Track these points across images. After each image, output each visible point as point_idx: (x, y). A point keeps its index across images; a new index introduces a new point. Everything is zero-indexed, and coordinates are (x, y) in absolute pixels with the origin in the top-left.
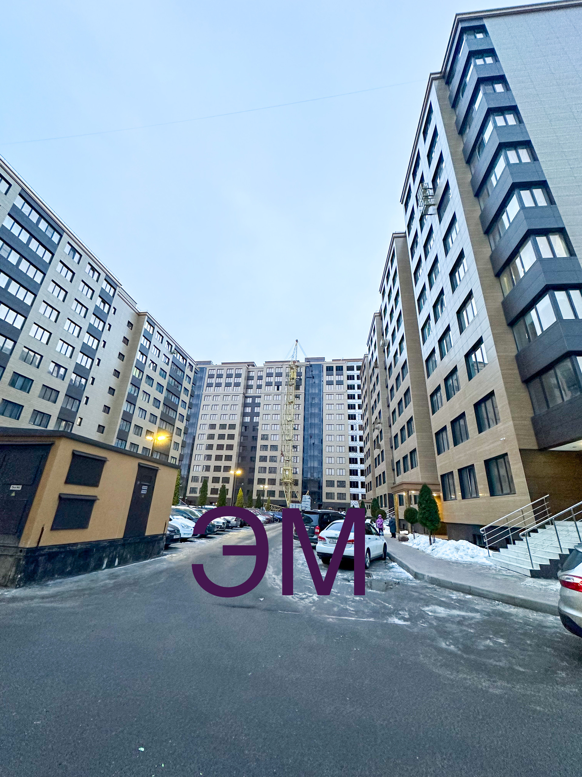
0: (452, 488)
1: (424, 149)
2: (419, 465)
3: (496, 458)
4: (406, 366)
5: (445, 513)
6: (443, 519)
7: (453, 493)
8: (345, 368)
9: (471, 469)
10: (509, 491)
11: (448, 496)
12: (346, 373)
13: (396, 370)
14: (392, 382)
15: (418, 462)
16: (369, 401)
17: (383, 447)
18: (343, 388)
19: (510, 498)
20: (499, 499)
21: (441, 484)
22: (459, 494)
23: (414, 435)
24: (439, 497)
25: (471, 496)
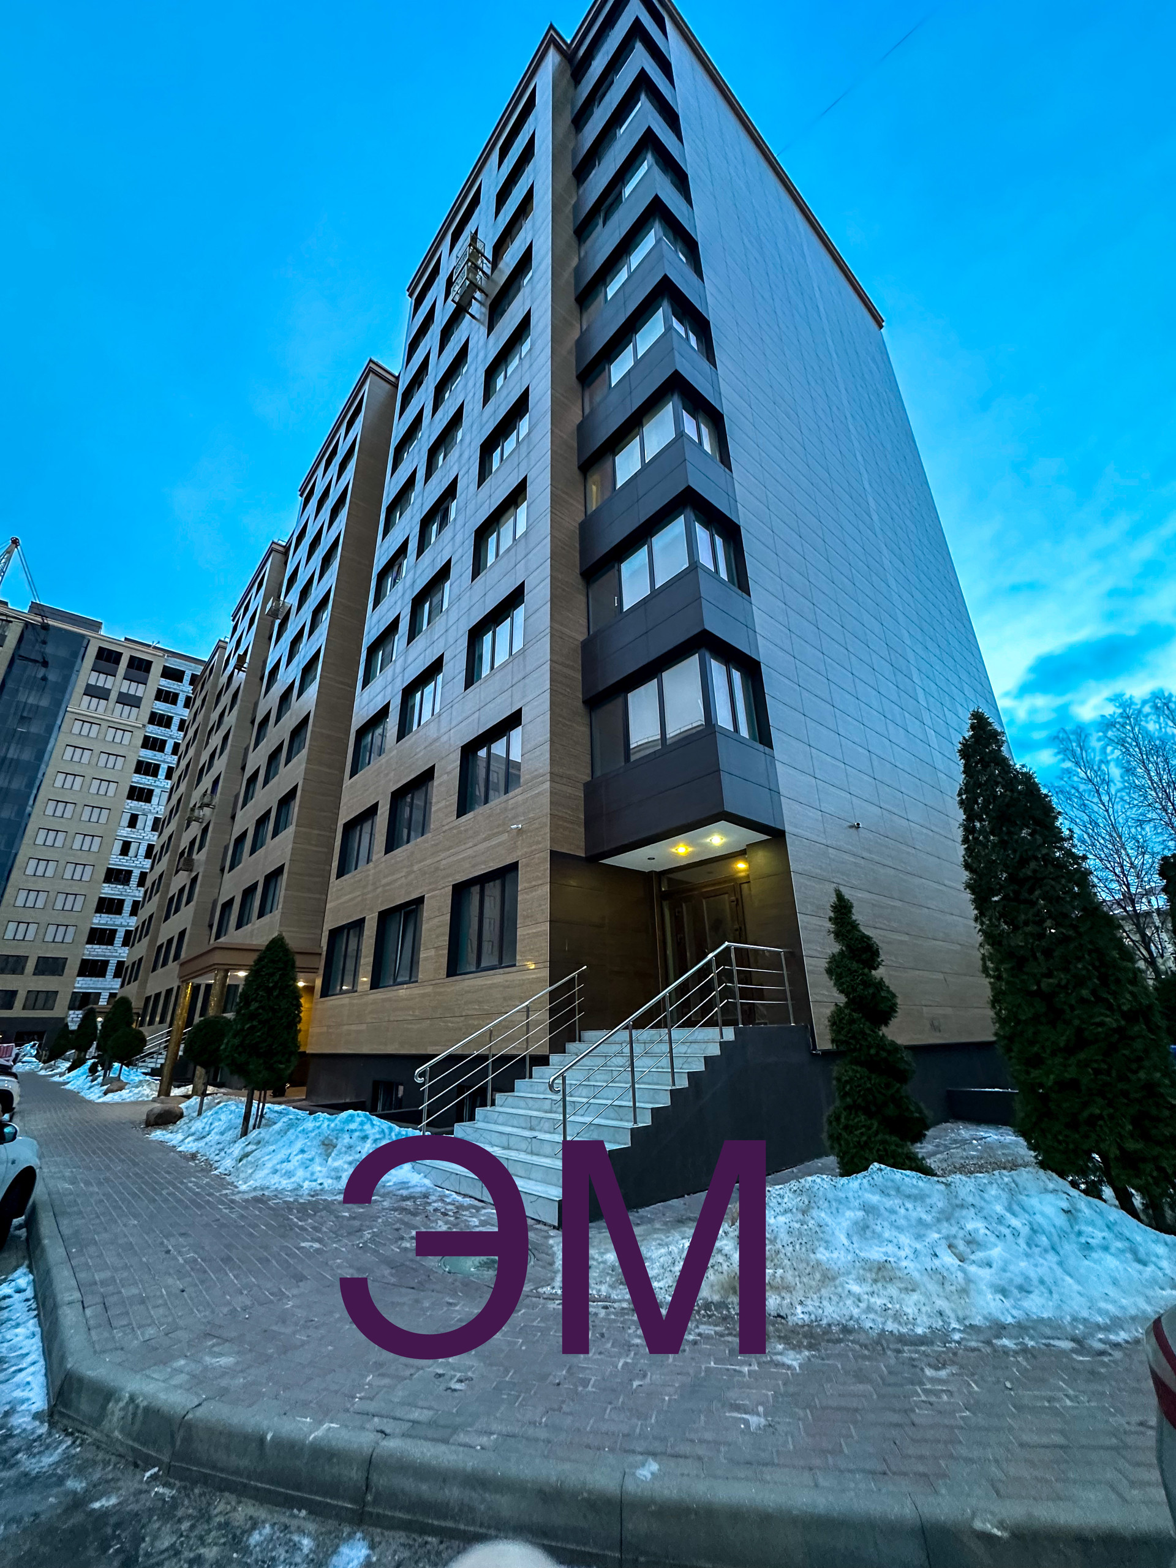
0: (350, 965)
1: (492, 179)
2: (280, 906)
3: (482, 880)
4: (303, 732)
5: (314, 1030)
6: (306, 1045)
7: (349, 978)
8: (156, 670)
9: (412, 911)
10: (496, 962)
11: (335, 987)
12: (156, 681)
13: (279, 733)
14: (257, 759)
15: (281, 900)
16: (198, 754)
17: (200, 869)
18: (137, 717)
19: (498, 978)
20: (467, 983)
21: (324, 953)
22: (365, 980)
23: (289, 832)
24: (310, 989)
25: (395, 979)
